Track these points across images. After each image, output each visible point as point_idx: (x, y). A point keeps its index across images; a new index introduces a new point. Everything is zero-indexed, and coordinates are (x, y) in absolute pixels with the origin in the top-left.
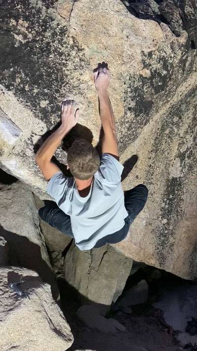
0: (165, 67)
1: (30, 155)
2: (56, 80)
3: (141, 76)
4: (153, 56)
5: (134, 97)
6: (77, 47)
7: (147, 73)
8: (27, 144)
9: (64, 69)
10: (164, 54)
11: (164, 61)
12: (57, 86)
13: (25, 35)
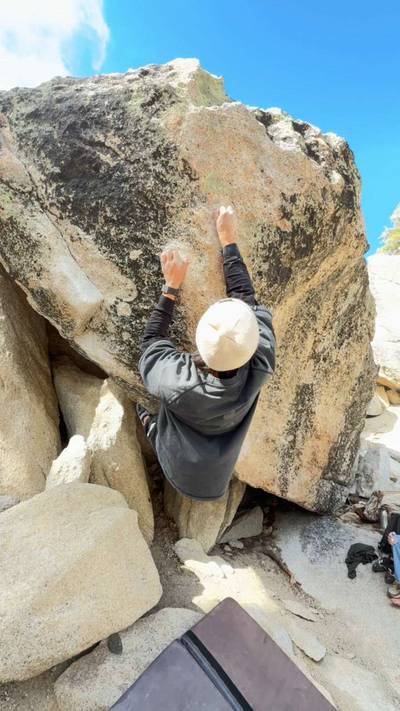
0: (311, 221)
1: (112, 331)
2: (155, 219)
3: (278, 228)
4: (298, 202)
5: (267, 257)
6: (189, 175)
7: (287, 226)
8: (109, 314)
9: (167, 204)
10: (311, 202)
11: (311, 213)
12: (156, 229)
13: (115, 155)
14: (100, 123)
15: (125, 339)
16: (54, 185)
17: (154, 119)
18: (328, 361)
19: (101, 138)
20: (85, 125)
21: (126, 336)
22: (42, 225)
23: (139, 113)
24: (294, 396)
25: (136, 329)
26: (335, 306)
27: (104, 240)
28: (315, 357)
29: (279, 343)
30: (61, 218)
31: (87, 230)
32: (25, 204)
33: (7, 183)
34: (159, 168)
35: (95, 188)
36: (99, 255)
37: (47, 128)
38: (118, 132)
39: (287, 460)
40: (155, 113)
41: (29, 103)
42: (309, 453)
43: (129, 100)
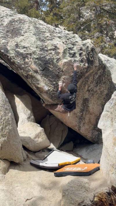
9: (59, 76)
12: (58, 80)
13: (52, 69)
14: (50, 63)
16: (41, 71)
17: (58, 64)
18: (93, 91)
19: (50, 66)
20: (47, 63)
22: (39, 77)
23: (56, 63)
24: (82, 102)
26: (93, 77)
28: (89, 91)
29: (78, 89)
30: (42, 76)
31: (47, 79)
33: (34, 71)
34: (58, 71)
35: (48, 73)
36: (48, 82)
37: (40, 62)
38: (52, 65)
39: (80, 120)
40: (58, 63)
41: (35, 55)
42: (88, 119)
43: (54, 60)
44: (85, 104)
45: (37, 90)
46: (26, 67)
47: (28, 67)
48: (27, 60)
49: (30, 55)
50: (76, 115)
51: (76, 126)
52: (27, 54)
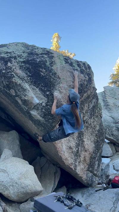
1: (40, 109)
2: (52, 86)
6: (59, 78)
9: (55, 84)
12: (52, 88)
13: (44, 74)
14: (41, 67)
15: (43, 111)
16: (30, 78)
18: (87, 123)
19: (41, 70)
20: (37, 67)
21: (43, 110)
22: (27, 86)
23: (49, 66)
24: (78, 134)
25: (46, 109)
26: (89, 106)
27: (41, 90)
28: (84, 121)
30: (31, 84)
31: (37, 88)
32: (22, 81)
33: (19, 77)
34: (53, 77)
35: (39, 79)
36: (39, 93)
37: (28, 65)
38: (45, 69)
39: (76, 157)
40: (52, 66)
41: (21, 58)
42: (83, 156)
43: (46, 62)
44: (81, 138)
45: (24, 105)
46: (8, 72)
47: (11, 72)
48: (9, 64)
49: (15, 59)
50: (71, 149)
51: (72, 164)
52: (11, 57)
